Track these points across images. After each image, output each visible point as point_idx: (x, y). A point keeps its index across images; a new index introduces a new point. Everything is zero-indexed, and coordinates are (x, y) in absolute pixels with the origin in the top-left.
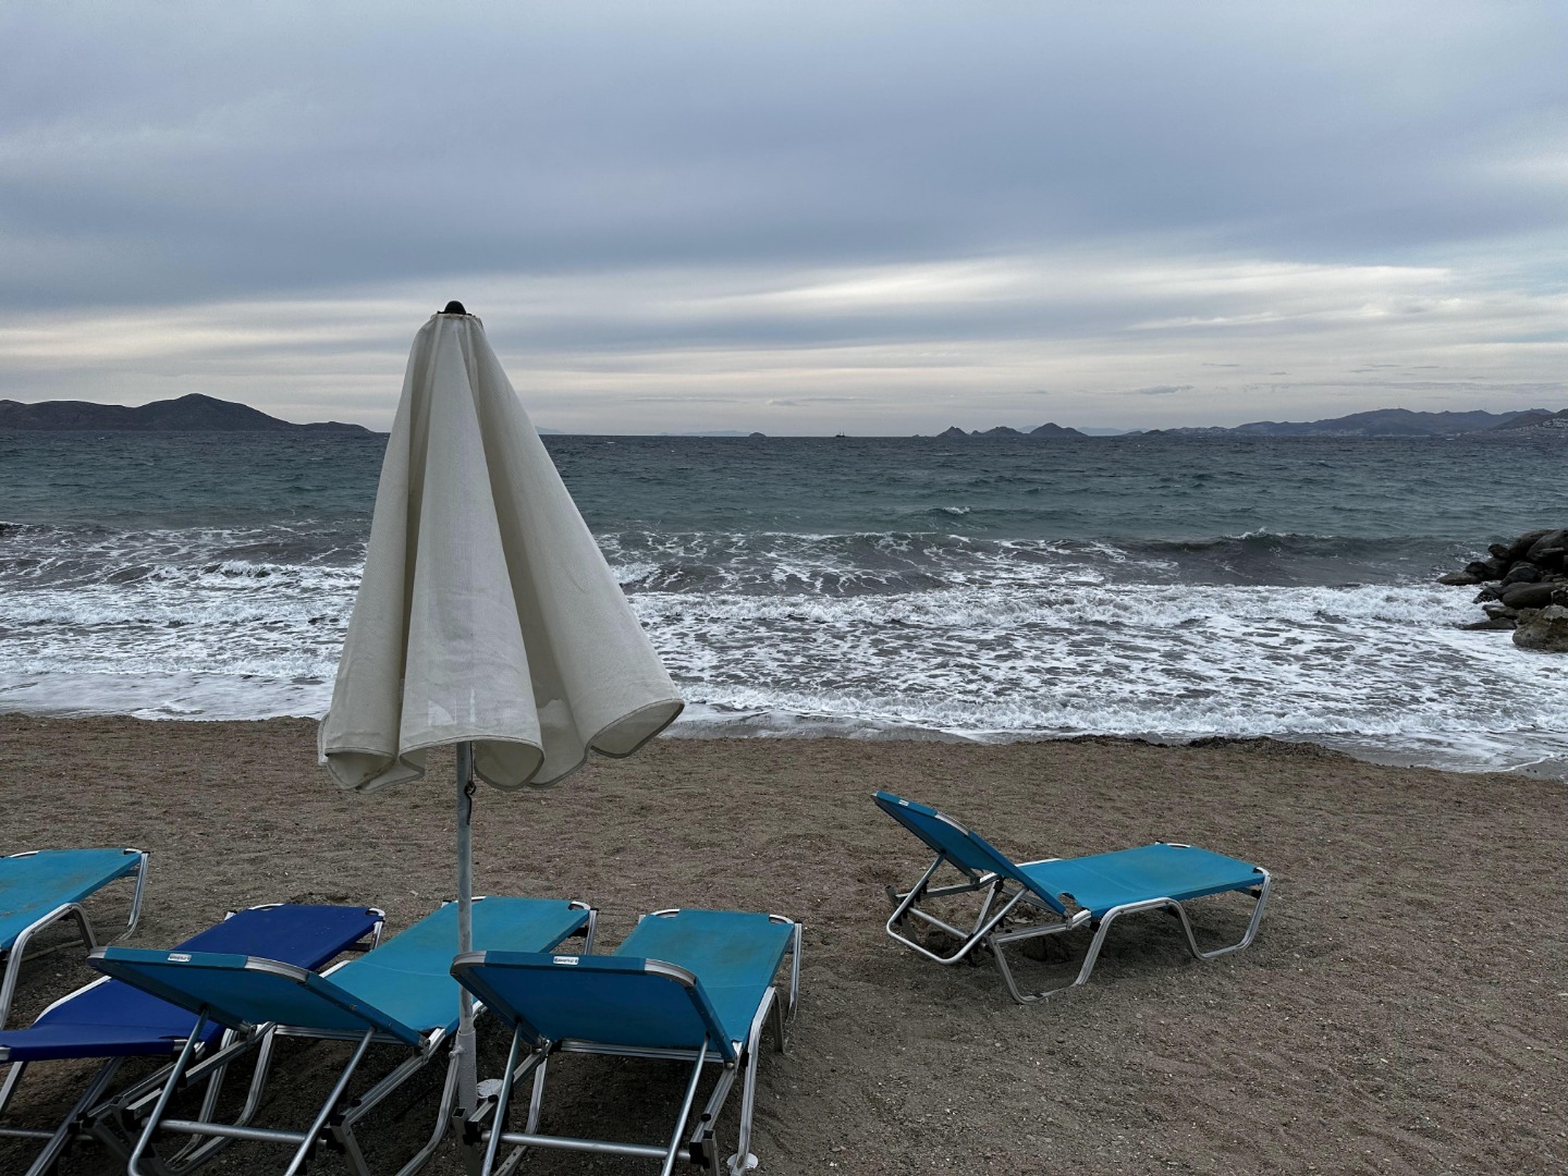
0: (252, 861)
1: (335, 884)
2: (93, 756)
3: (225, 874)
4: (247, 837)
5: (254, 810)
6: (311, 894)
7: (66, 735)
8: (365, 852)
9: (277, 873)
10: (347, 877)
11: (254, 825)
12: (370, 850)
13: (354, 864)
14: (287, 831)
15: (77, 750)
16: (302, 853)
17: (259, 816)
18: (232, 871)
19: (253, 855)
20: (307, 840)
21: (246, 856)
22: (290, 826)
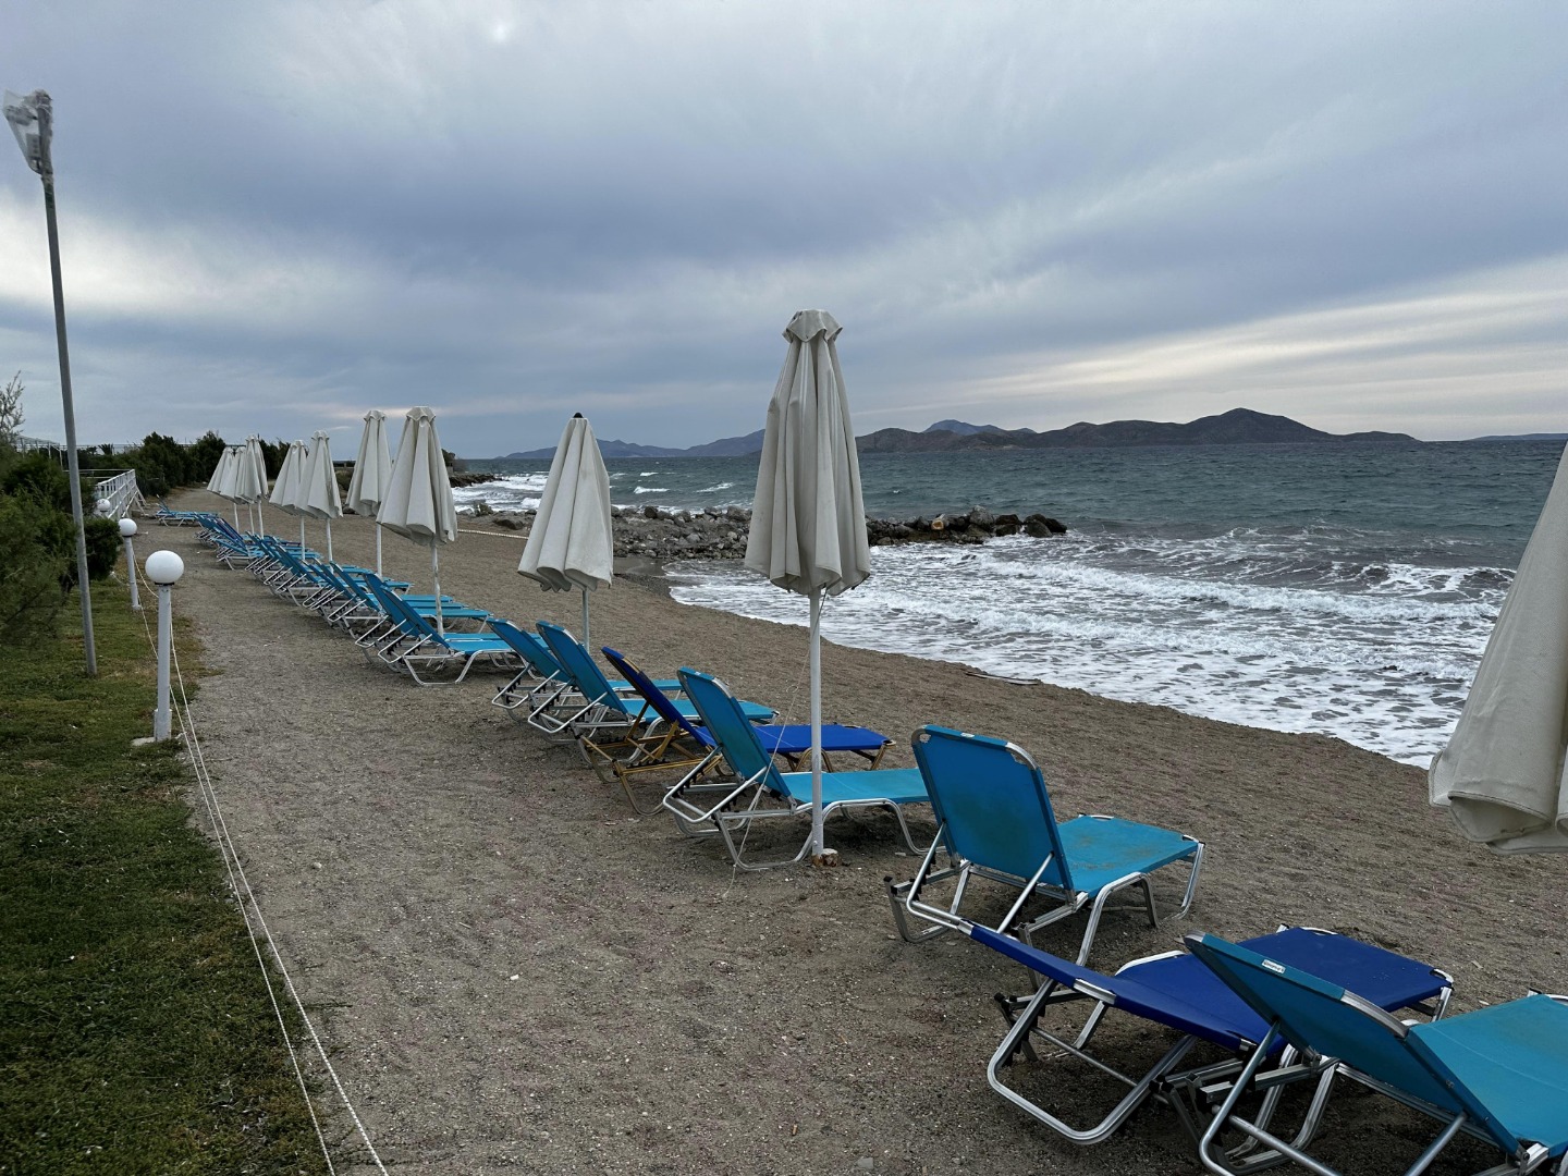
0: (1293, 877)
1: (1382, 927)
2: (1142, 739)
3: (1266, 882)
4: (1286, 850)
5: (1291, 824)
6: (1356, 929)
7: (1120, 716)
8: (1414, 900)
9: (1319, 896)
10: (1395, 922)
11: (1292, 840)
12: (1419, 899)
13: (1403, 911)
14: (1327, 855)
15: (1130, 731)
16: (1343, 882)
17: (1295, 831)
18: (1273, 881)
19: (1294, 871)
20: (1349, 870)
21: (1286, 869)
22: (1330, 850)
